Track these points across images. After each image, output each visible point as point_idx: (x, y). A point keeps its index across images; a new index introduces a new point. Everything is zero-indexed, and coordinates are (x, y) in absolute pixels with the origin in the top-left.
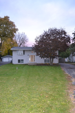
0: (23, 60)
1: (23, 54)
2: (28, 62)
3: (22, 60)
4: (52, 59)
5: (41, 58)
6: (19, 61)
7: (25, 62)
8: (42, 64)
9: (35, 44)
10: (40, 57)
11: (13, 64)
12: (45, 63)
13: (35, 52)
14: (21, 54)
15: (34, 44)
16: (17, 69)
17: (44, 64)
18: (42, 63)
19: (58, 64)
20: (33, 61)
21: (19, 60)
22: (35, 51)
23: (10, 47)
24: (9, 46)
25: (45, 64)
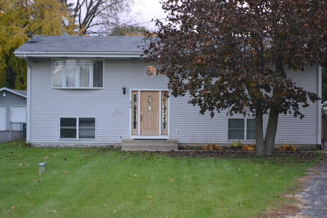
0: (89, 122)
1: (91, 86)
2: (126, 137)
3: (84, 121)
4: (266, 118)
5: (198, 108)
6: (68, 127)
7: (103, 135)
8: (214, 146)
9: (165, 23)
10: (193, 102)
11: (30, 145)
12: (235, 142)
13: (162, 72)
14: (77, 86)
15: (158, 22)
16: (42, 170)
17: (225, 148)
18: (213, 141)
19: (319, 147)
20: (154, 128)
21: (65, 122)
22: (160, 68)
23: (20, 33)
24: (13, 26)
25: (232, 147)
